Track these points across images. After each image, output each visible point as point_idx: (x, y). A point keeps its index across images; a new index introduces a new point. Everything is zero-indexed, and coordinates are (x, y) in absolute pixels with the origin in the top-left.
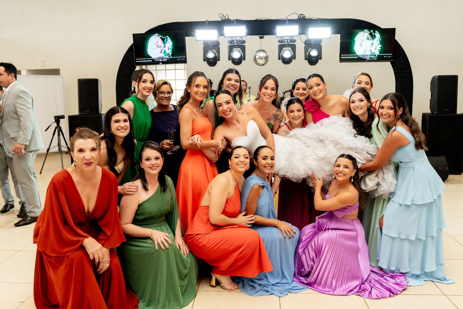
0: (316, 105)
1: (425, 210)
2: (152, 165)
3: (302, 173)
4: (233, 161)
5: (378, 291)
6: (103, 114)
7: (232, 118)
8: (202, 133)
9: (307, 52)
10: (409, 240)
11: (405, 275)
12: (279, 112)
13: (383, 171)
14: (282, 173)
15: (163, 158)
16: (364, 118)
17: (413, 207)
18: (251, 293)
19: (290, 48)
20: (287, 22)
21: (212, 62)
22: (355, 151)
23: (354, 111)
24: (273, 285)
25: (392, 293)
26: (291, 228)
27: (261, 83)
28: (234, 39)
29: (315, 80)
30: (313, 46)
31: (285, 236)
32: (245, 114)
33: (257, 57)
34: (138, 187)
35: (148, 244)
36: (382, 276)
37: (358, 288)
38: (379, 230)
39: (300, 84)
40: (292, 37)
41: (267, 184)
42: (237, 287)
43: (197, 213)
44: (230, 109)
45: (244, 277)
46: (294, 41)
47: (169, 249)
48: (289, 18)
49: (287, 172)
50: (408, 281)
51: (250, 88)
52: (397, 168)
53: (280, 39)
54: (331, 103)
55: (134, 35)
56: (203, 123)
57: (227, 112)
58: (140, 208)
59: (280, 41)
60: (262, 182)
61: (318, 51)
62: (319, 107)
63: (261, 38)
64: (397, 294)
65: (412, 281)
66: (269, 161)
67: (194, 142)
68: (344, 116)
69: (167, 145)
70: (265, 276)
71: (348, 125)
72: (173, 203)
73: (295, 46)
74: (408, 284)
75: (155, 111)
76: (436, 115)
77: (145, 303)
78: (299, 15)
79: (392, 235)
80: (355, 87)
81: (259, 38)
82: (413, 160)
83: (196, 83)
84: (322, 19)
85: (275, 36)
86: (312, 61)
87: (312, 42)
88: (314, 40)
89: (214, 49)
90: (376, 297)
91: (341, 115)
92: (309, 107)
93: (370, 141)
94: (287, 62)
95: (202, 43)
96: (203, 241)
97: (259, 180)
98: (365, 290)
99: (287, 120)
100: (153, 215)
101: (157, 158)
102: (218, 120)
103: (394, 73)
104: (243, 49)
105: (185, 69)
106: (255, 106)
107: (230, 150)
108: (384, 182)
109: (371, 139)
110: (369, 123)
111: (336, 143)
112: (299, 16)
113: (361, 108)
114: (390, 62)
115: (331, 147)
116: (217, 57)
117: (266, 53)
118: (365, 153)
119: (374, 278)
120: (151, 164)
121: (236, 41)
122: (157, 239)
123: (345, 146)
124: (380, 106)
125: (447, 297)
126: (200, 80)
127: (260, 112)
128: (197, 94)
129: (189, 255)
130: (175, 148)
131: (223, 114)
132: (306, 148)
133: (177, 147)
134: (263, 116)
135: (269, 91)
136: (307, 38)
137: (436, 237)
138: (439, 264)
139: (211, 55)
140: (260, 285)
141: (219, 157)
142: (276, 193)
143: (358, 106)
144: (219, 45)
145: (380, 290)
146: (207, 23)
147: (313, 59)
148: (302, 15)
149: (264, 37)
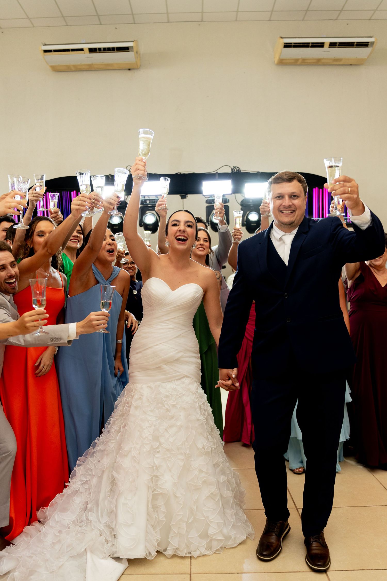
9: (244, 216)
20: (217, 177)
21: (117, 229)
28: (146, 198)
30: (251, 208)
40: (225, 196)
46: (228, 201)
48: (219, 171)
53: (208, 198)
59: (208, 201)
63: (183, 197)
73: (228, 207)
78: (233, 168)
84: (262, 173)
85: (201, 195)
86: (252, 227)
87: (250, 202)
88: (253, 201)
89: (120, 212)
112: (232, 169)
121: (150, 201)
136: (243, 198)
139: (116, 220)
146: (111, 178)
147: (252, 225)
148: (236, 168)
149: (187, 197)
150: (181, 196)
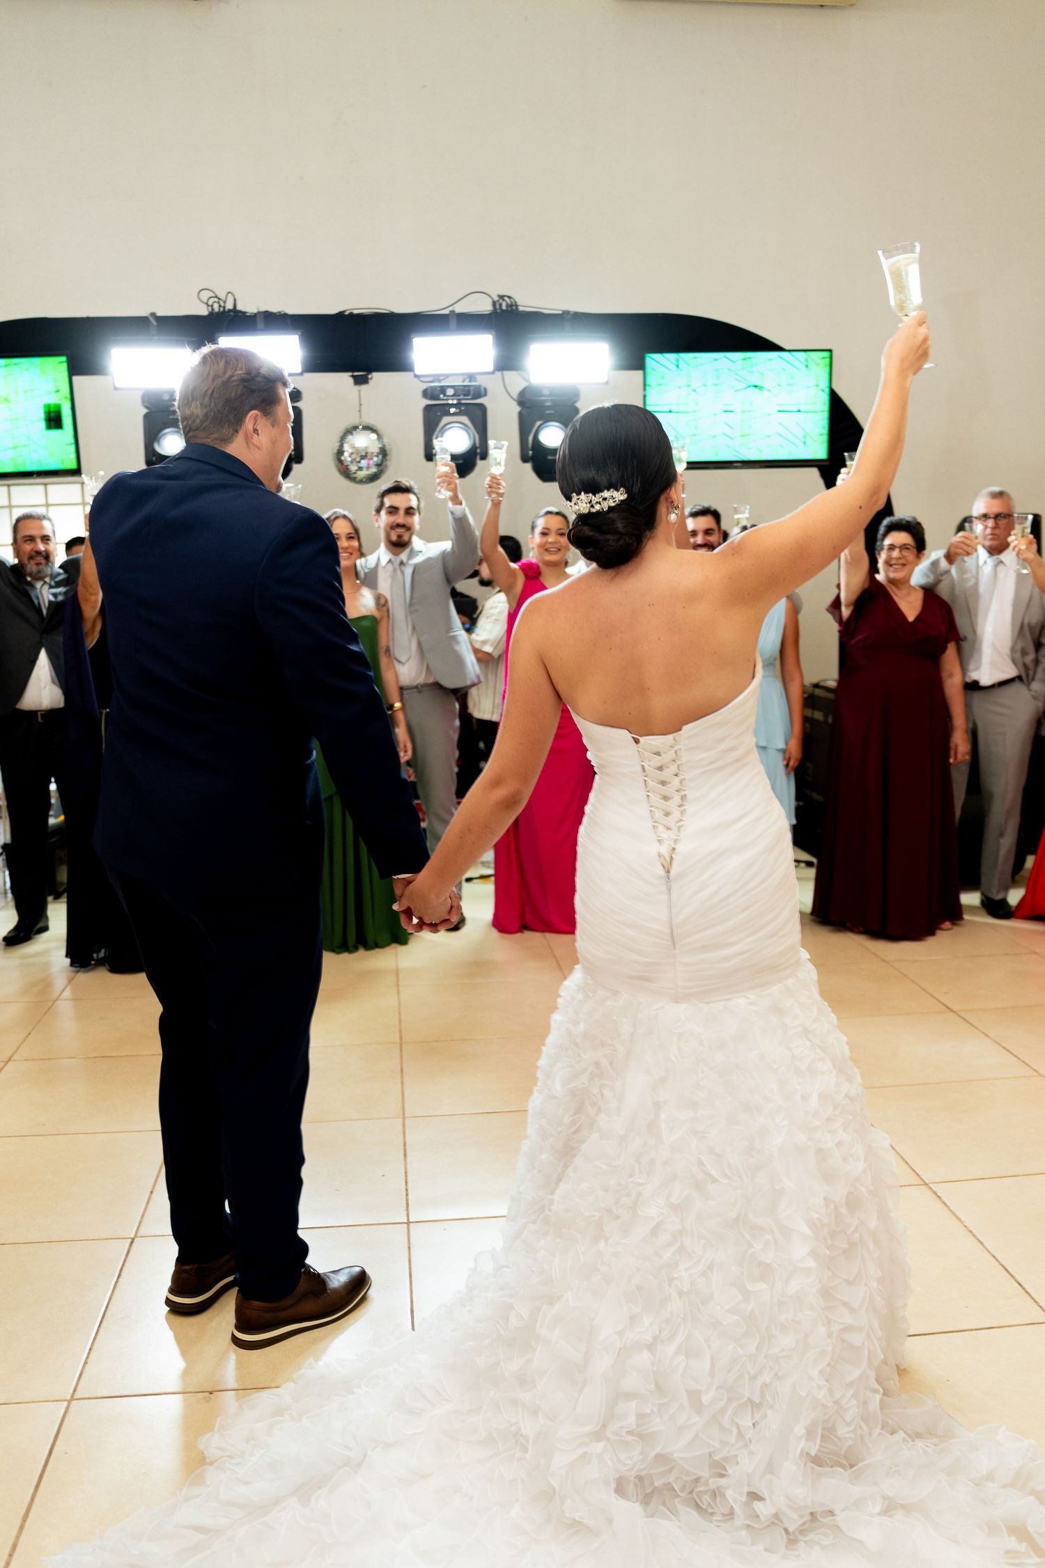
9: (529, 435)
19: (465, 419)
20: (453, 323)
30: (548, 412)
33: (348, 449)
40: (471, 377)
46: (480, 392)
48: (459, 309)
53: (429, 384)
59: (429, 392)
63: (360, 381)
73: (483, 409)
78: (496, 298)
81: (351, 381)
84: (577, 314)
85: (411, 374)
86: (549, 466)
87: (543, 396)
88: (554, 392)
95: (139, 401)
105: (84, 503)
112: (494, 303)
114: (816, 469)
117: (380, 437)
136: (522, 385)
139: (171, 446)
146: (155, 323)
147: (549, 457)
148: (506, 299)
149: (371, 378)
150: (353, 376)
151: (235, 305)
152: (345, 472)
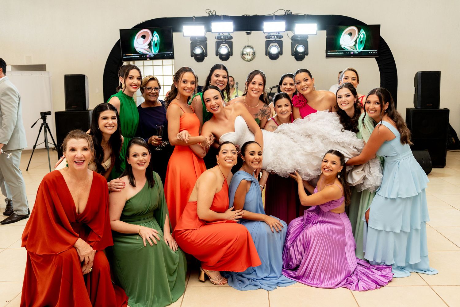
0: (304, 101)
1: (409, 204)
2: (140, 161)
3: (290, 168)
4: (221, 157)
5: (365, 283)
6: (90, 110)
7: (219, 114)
8: (189, 128)
9: (294, 48)
10: (395, 233)
11: (390, 267)
12: (266, 108)
13: (369, 165)
14: (270, 168)
15: (150, 154)
16: (351, 113)
17: (398, 201)
18: (240, 288)
19: (276, 44)
20: (274, 18)
21: (200, 58)
22: (342, 145)
23: (341, 105)
24: (262, 279)
25: (378, 284)
26: (278, 222)
27: (249, 78)
28: (221, 35)
29: (303, 75)
30: (299, 42)
31: (273, 231)
32: (233, 110)
33: (245, 53)
34: (125, 184)
35: (136, 240)
36: (369, 269)
37: (345, 280)
38: (365, 223)
39: (288, 80)
40: (279, 33)
41: (255, 179)
42: (227, 282)
43: (186, 208)
44: (218, 104)
45: (233, 272)
46: (281, 37)
47: (158, 245)
48: (276, 14)
49: (275, 167)
50: (393, 273)
51: (237, 83)
52: (383, 163)
53: (267, 35)
54: (318, 99)
55: (121, 31)
56: (191, 118)
57: (215, 107)
58: (128, 204)
59: (267, 37)
60: (249, 177)
61: (304, 46)
62: (306, 102)
63: (248, 34)
64: (383, 286)
65: (397, 273)
66: (257, 156)
67: (182, 138)
68: (331, 111)
69: (155, 140)
70: (254, 270)
71: (335, 120)
72: (161, 199)
73: (282, 41)
74: (394, 276)
75: (143, 107)
76: (420, 110)
77: (134, 299)
78: (286, 11)
79: (378, 228)
80: (342, 83)
82: (398, 155)
83: (183, 79)
84: (308, 15)
85: (262, 32)
86: (299, 57)
87: (298, 38)
88: (301, 36)
89: (201, 45)
90: (363, 289)
91: (328, 110)
92: (297, 102)
93: (357, 136)
94: (274, 57)
95: (190, 39)
96: (191, 236)
97: (247, 175)
98: (352, 282)
99: (275, 115)
100: (140, 211)
101: (144, 154)
102: (206, 116)
103: (379, 69)
104: (231, 45)
105: (172, 65)
106: (242, 102)
107: (218, 146)
108: (370, 176)
109: (358, 134)
110: (355, 118)
111: (323, 138)
112: (285, 12)
113: (348, 103)
114: (375, 58)
115: (318, 141)
116: (204, 53)
117: (253, 49)
118: (351, 147)
119: (360, 270)
120: (138, 160)
121: (224, 37)
122: (145, 235)
123: (333, 141)
124: (367, 101)
125: (431, 287)
126: (187, 76)
127: (248, 108)
128: (184, 90)
129: (177, 250)
130: (163, 144)
131: (212, 110)
132: (293, 143)
133: (165, 143)
134: (250, 111)
135: (256, 86)
136: (293, 34)
137: (420, 229)
138: (423, 256)
139: (198, 51)
140: (249, 279)
141: (206, 152)
142: (263, 188)
143: (345, 101)
144: (206, 41)
145: (366, 282)
146: (194, 19)
147: (299, 55)
148: (289, 11)
149: (251, 33)
150: (246, 33)
151: (215, 13)
152: (244, 58)
